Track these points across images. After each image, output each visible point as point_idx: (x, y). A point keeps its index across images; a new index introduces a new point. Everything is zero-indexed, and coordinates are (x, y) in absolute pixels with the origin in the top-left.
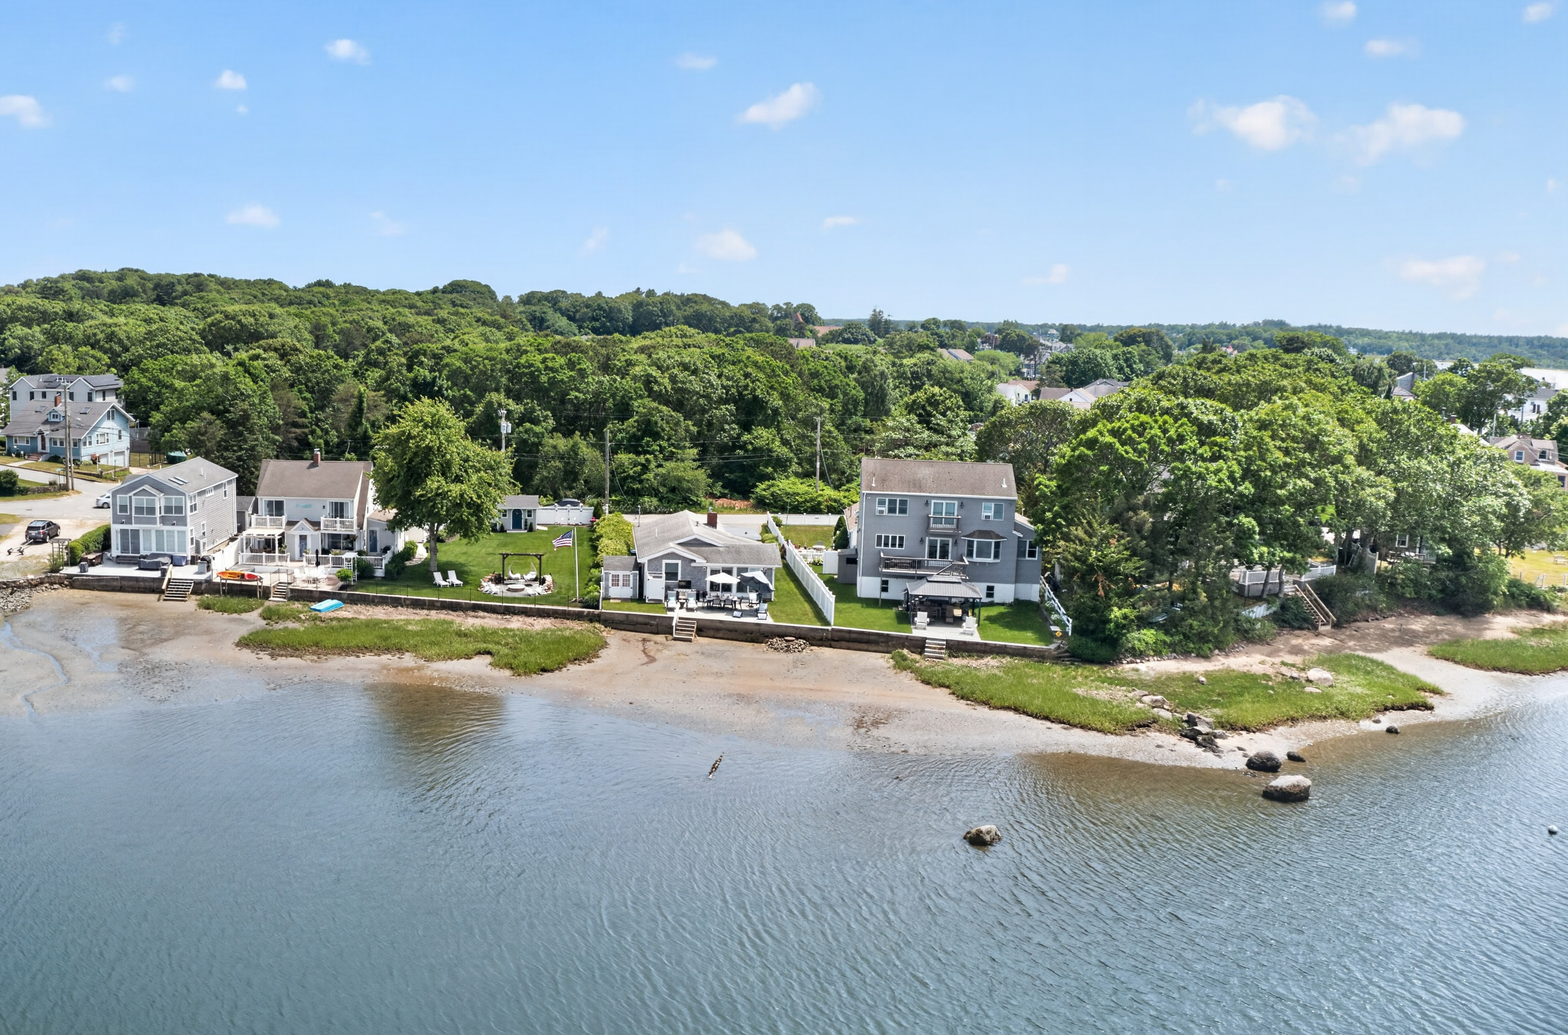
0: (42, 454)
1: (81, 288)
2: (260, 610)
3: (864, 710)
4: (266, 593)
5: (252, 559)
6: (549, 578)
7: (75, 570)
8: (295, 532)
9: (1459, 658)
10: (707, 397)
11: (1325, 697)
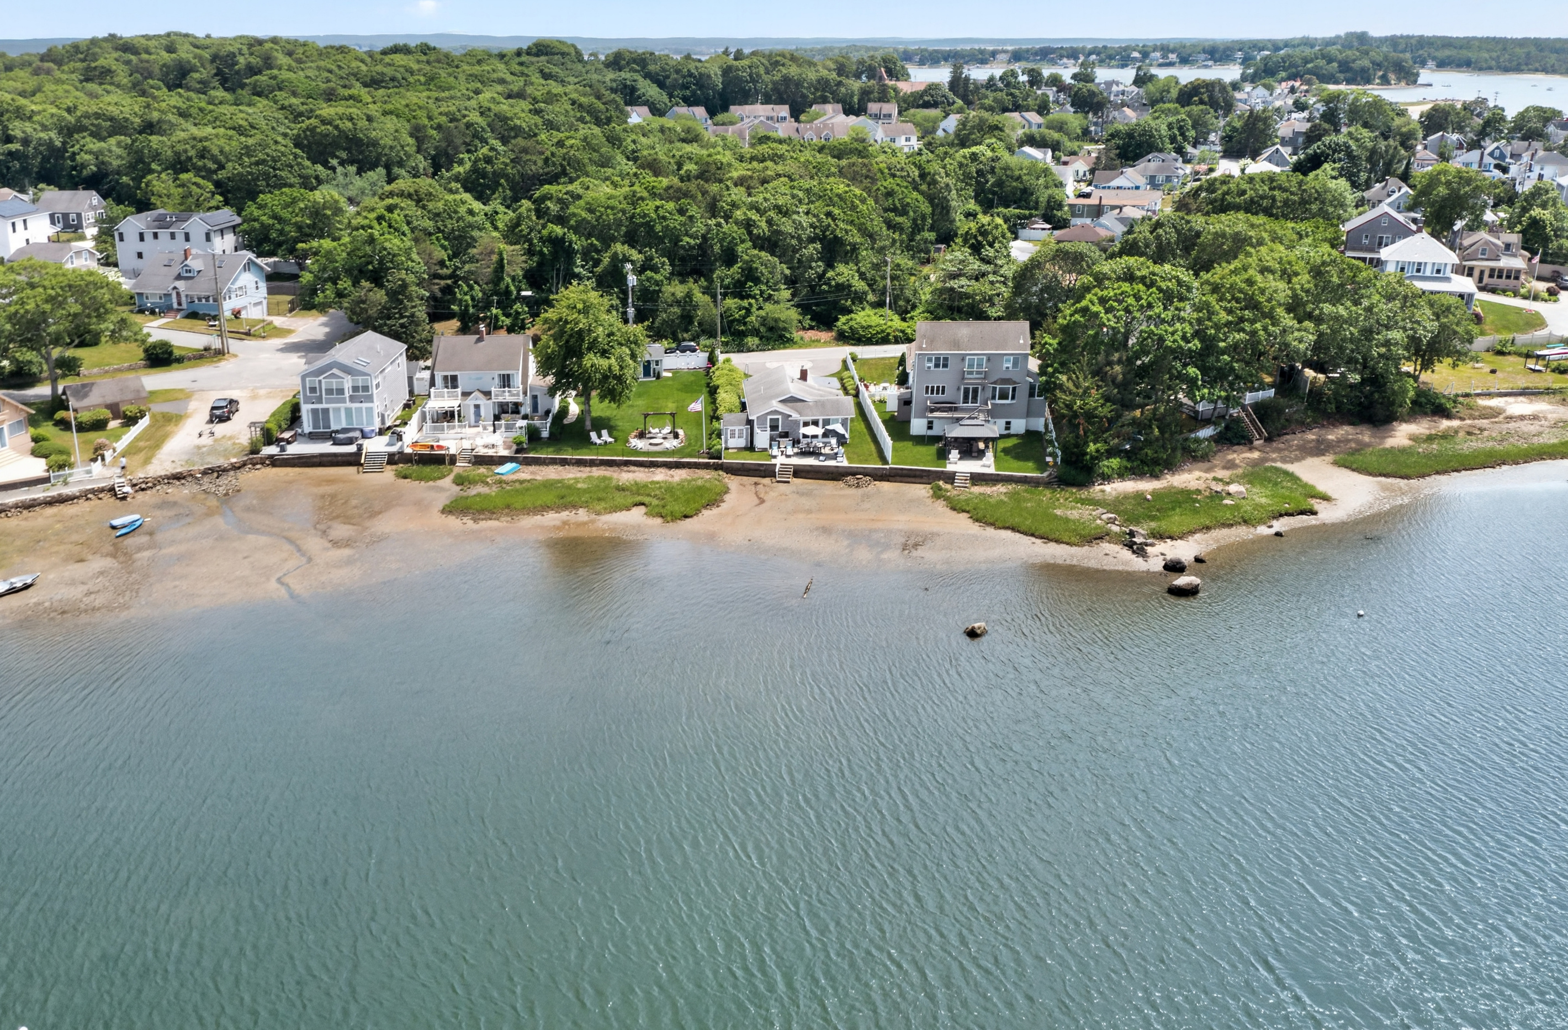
0: (179, 310)
1: (128, 63)
2: (452, 477)
3: (909, 535)
4: (453, 460)
5: (435, 429)
6: (681, 432)
7: (273, 450)
8: (470, 402)
9: (1354, 466)
10: (799, 238)
11: (1236, 507)
